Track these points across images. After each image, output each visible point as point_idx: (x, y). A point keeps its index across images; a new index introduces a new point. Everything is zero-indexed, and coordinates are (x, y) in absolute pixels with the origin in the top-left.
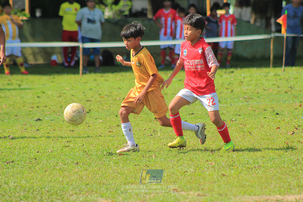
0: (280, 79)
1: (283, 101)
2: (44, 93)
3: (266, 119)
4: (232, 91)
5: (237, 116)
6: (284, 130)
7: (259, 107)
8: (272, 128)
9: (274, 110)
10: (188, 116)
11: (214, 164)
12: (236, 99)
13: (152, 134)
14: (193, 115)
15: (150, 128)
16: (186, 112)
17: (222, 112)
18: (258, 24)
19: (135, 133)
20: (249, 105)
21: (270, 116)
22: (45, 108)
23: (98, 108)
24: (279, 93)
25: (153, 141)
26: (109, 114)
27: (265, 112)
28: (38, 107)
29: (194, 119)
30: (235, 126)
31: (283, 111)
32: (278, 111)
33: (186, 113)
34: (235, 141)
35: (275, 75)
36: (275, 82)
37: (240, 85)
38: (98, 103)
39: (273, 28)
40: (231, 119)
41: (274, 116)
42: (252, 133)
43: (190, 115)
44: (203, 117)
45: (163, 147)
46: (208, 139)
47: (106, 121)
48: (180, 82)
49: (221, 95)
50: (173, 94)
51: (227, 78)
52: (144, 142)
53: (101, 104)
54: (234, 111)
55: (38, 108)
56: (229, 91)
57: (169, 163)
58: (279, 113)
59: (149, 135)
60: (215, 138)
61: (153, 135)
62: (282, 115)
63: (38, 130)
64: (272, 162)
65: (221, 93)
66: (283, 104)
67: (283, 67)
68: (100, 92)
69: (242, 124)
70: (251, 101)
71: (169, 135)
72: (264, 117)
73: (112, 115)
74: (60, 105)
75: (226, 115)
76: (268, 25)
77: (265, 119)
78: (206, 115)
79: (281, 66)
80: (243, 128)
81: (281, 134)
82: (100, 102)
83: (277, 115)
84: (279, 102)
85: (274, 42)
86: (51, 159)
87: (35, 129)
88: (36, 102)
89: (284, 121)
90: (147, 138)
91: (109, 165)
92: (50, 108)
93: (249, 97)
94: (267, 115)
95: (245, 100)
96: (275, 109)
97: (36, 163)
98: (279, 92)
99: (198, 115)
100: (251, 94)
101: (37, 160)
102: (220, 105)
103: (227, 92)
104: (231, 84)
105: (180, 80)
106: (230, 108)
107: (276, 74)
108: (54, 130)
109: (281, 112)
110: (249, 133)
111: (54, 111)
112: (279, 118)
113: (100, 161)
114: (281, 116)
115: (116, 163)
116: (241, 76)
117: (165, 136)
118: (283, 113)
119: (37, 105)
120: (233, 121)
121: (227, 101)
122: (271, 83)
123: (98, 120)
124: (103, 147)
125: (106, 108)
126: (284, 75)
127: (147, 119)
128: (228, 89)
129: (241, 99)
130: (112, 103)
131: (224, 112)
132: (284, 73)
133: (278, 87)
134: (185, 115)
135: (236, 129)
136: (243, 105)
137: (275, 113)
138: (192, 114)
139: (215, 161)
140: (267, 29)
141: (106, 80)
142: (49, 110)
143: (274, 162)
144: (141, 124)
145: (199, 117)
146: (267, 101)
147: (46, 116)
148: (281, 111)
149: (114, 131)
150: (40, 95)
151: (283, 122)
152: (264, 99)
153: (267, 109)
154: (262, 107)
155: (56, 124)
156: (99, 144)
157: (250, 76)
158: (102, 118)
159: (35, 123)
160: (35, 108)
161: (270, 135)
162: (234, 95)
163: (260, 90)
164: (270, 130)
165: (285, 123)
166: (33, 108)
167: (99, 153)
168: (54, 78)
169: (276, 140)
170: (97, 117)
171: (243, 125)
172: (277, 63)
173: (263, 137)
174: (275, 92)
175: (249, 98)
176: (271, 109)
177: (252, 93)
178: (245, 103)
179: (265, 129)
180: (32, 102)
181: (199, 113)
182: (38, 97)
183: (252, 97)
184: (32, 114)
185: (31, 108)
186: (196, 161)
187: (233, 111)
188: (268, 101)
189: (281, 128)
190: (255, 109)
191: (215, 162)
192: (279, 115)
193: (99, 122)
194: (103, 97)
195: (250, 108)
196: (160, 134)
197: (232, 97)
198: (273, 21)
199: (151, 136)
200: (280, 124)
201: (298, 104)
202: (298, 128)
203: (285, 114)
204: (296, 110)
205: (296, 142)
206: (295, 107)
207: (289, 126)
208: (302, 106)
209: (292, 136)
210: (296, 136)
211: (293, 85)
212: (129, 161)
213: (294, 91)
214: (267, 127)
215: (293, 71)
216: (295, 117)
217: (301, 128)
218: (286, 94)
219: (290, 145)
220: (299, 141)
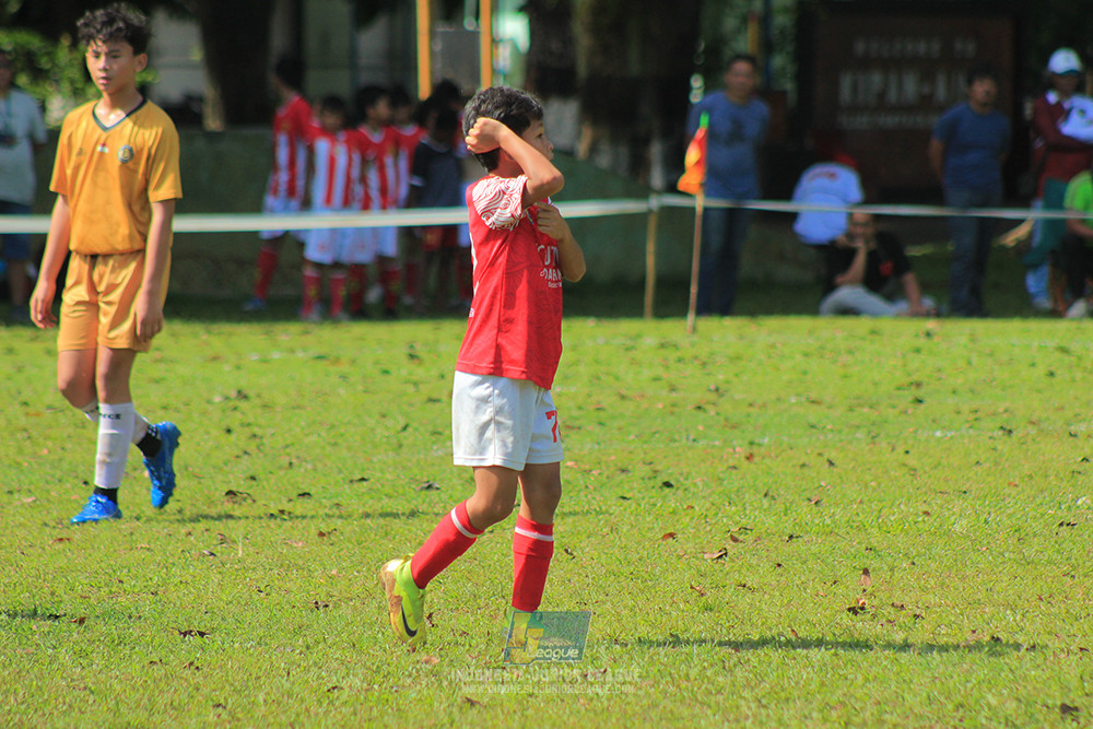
0: (680, 360)
1: (687, 439)
3: (626, 503)
6: (690, 545)
7: (604, 458)
8: (649, 535)
9: (656, 472)
10: (346, 487)
11: (436, 660)
13: (214, 552)
14: (364, 483)
15: (207, 530)
16: (340, 472)
18: (604, 161)
19: (152, 546)
20: (568, 450)
21: (639, 492)
23: (20, 451)
24: (676, 409)
25: (218, 576)
26: (58, 474)
27: (623, 476)
29: (366, 497)
31: (689, 473)
32: (671, 474)
33: (341, 476)
35: (663, 346)
36: (660, 371)
38: (19, 436)
39: (657, 178)
41: (654, 491)
42: (575, 554)
43: (356, 485)
44: (401, 491)
45: (255, 597)
47: (49, 501)
48: (321, 364)
50: (293, 408)
52: (183, 579)
53: (29, 438)
57: (274, 658)
58: (672, 482)
59: (204, 555)
61: (218, 554)
62: (686, 490)
64: (647, 656)
66: (690, 448)
67: (691, 317)
68: (26, 395)
70: (574, 436)
71: (276, 556)
72: (621, 494)
73: (71, 480)
76: (639, 165)
77: (621, 501)
78: (413, 486)
79: (683, 313)
81: (680, 557)
82: (25, 430)
83: (667, 490)
84: (675, 441)
85: (660, 228)
89: (690, 511)
90: (195, 563)
91: (53, 659)
93: (568, 423)
94: (632, 489)
96: (659, 468)
98: (674, 405)
99: (383, 486)
100: (575, 413)
105: (320, 358)
107: (663, 341)
109: (681, 479)
110: (566, 551)
112: (672, 500)
113: (22, 646)
114: (680, 492)
117: (262, 558)
118: (688, 483)
122: (647, 374)
123: (16, 496)
124: (34, 596)
125: (50, 452)
126: (693, 345)
127: (198, 496)
130: (69, 437)
132: (695, 339)
133: (673, 389)
134: (336, 483)
137: (659, 481)
138: (363, 479)
139: (442, 653)
140: (634, 180)
143: (651, 657)
145: (388, 490)
146: (632, 437)
148: (681, 474)
149: (76, 537)
151: (687, 515)
152: (620, 429)
153: (631, 467)
154: (613, 458)
156: (21, 584)
157: (574, 348)
158: (32, 488)
161: (640, 559)
163: (608, 400)
164: (639, 543)
165: (693, 518)
167: (19, 618)
169: (662, 579)
170: (15, 485)
172: (671, 302)
173: (614, 567)
174: (660, 406)
175: (568, 427)
176: (647, 468)
177: (580, 408)
179: (623, 539)
181: (388, 476)
183: (577, 423)
186: (371, 652)
188: (637, 437)
189: (679, 536)
190: (587, 467)
191: (441, 656)
192: (672, 490)
193: (23, 505)
194: (37, 414)
195: (570, 464)
196: (243, 551)
198: (656, 150)
199: (211, 557)
200: (678, 521)
201: (742, 451)
202: (741, 538)
203: (695, 484)
204: (734, 472)
205: (733, 586)
206: (731, 463)
207: (708, 528)
208: (756, 459)
209: (717, 567)
210: (731, 564)
211: (728, 382)
212: (127, 647)
213: (726, 406)
214: (629, 531)
215: (724, 333)
216: (730, 498)
217: (750, 537)
218: (701, 414)
219: (710, 597)
220: (743, 582)
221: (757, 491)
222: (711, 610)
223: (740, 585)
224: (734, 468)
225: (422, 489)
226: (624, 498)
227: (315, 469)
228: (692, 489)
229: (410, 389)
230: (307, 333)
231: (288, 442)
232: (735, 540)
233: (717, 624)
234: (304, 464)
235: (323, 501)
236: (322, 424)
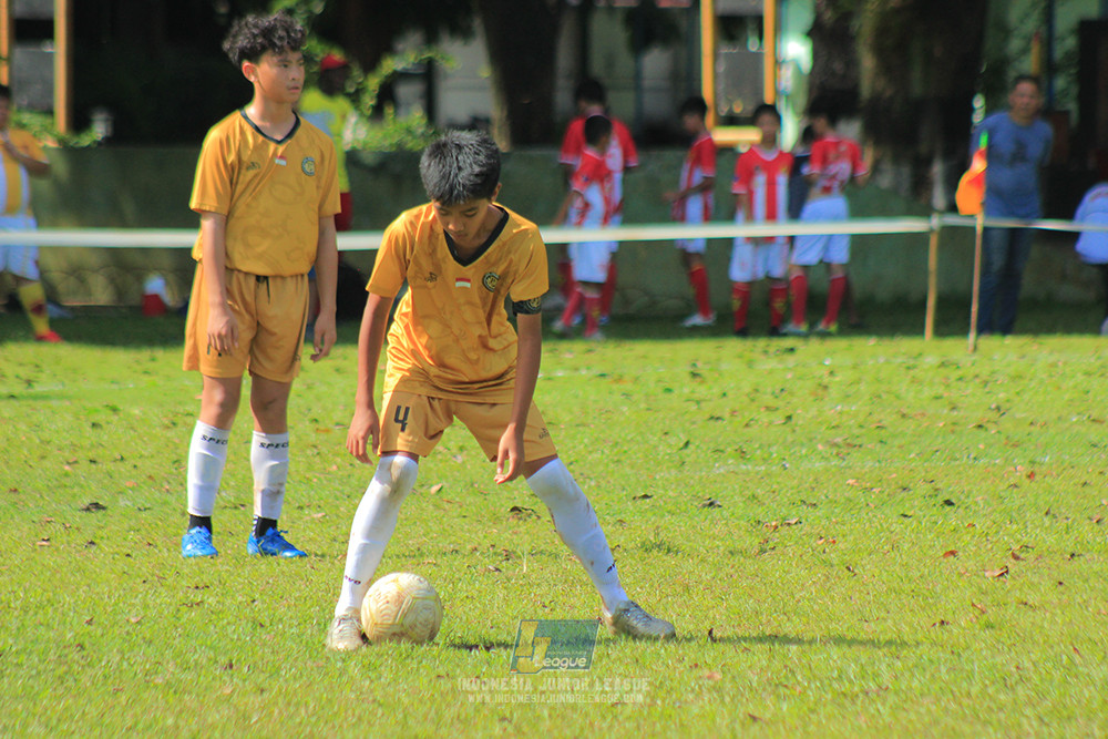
0: (961, 379)
1: (968, 457)
2: (115, 410)
3: (907, 520)
4: (789, 418)
5: (805, 507)
6: (971, 563)
7: (885, 476)
8: (931, 553)
9: (937, 490)
10: (629, 504)
11: (718, 677)
12: (802, 445)
13: (499, 568)
14: (648, 500)
15: (492, 546)
16: (624, 489)
17: (750, 494)
18: (885, 181)
19: (439, 561)
20: (850, 468)
21: (920, 510)
22: (119, 464)
23: (310, 467)
24: (957, 428)
25: (503, 591)
26: (347, 490)
27: (904, 494)
28: (93, 461)
29: (649, 515)
30: (797, 543)
31: (970, 491)
32: (953, 492)
33: (625, 493)
34: (797, 596)
35: (943, 365)
36: (941, 390)
37: (818, 398)
38: (309, 452)
39: (939, 199)
40: (784, 519)
41: (935, 509)
42: (856, 571)
43: (639, 502)
44: (683, 508)
45: (540, 612)
46: (701, 587)
47: (338, 516)
48: (605, 382)
49: (747, 430)
50: (578, 426)
51: (770, 372)
52: (470, 595)
53: (318, 454)
54: (794, 491)
55: (93, 466)
56: (779, 418)
58: (953, 501)
59: (490, 571)
60: (725, 584)
61: (503, 570)
62: (966, 508)
63: (92, 543)
64: (928, 673)
65: (747, 425)
66: (970, 466)
67: (972, 336)
68: (316, 412)
69: (821, 538)
70: (855, 454)
71: (561, 571)
72: (902, 512)
74: (174, 457)
75: (764, 504)
76: (920, 185)
77: (902, 518)
78: (696, 503)
79: (964, 332)
80: (824, 552)
82: (315, 447)
83: (948, 508)
84: (956, 459)
85: (942, 246)
86: (136, 649)
87: (81, 540)
88: (86, 443)
89: (971, 529)
90: (480, 579)
91: (343, 672)
92: (135, 467)
93: (849, 441)
94: (912, 507)
95: (835, 450)
96: (941, 486)
97: (83, 662)
98: (954, 424)
99: (666, 503)
100: (857, 431)
101: (85, 653)
102: (744, 468)
103: (770, 423)
104: (784, 394)
105: (602, 375)
106: (780, 480)
107: (943, 360)
108: (150, 544)
109: (963, 497)
110: (848, 568)
111: (150, 477)
112: (953, 518)
113: (312, 660)
114: (961, 510)
115: (370, 667)
116: (822, 364)
117: (546, 574)
118: (969, 502)
119: (91, 455)
120: (789, 524)
121: (771, 454)
122: (927, 393)
123: (306, 511)
124: (324, 610)
125: (338, 467)
126: (973, 364)
127: (483, 513)
128: (776, 409)
129: (820, 447)
131: (759, 492)
132: (975, 357)
133: (954, 408)
134: (620, 500)
135: (800, 553)
136: (827, 470)
137: (941, 499)
138: (646, 497)
139: (725, 668)
140: (915, 199)
141: (338, 370)
142: (134, 472)
143: (932, 675)
144: (462, 530)
145: (670, 507)
147: (121, 493)
148: (962, 492)
150: (99, 419)
151: (968, 533)
152: (901, 447)
153: (911, 485)
154: (894, 476)
155: (159, 523)
156: (311, 598)
157: (855, 367)
158: (322, 504)
159: (80, 517)
160: (84, 464)
161: (921, 577)
162: (794, 431)
163: (889, 419)
164: (920, 560)
165: (974, 536)
166: (75, 466)
167: (309, 631)
168: (153, 360)
169: (943, 597)
170: (305, 501)
171: (827, 541)
172: (952, 320)
173: (895, 585)
174: (941, 425)
175: (849, 445)
176: (929, 486)
177: (861, 426)
178: (835, 462)
179: (904, 557)
180: (73, 445)
181: (671, 494)
182: (94, 425)
183: (858, 442)
184: (72, 488)
185: (68, 463)
186: (654, 667)
187: (792, 488)
188: (917, 455)
189: (960, 554)
190: (868, 485)
191: (724, 672)
192: (954, 508)
193: (313, 520)
194: (327, 431)
195: (851, 481)
196: (528, 567)
197: (790, 438)
198: (938, 170)
199: (496, 573)
200: (959, 539)
201: (1024, 469)
202: (1023, 556)
203: (977, 503)
204: (1015, 490)
205: (1015, 604)
206: (1012, 481)
207: (990, 546)
208: (1037, 478)
209: (998, 584)
210: (1013, 582)
211: (1008, 401)
212: (415, 661)
213: (1007, 424)
214: (909, 549)
215: (1005, 352)
216: (1012, 516)
217: (1031, 555)
218: (982, 433)
219: (992, 615)
220: (1025, 600)
221: (1038, 509)
222: (992, 627)
223: (1022, 603)
224: (1015, 486)
225: (704, 506)
226: (906, 516)
227: (598, 486)
228: (974, 507)
229: (693, 407)
230: (590, 351)
231: (572, 459)
232: (1016, 558)
233: (998, 641)
234: (588, 480)
235: (608, 517)
236: (605, 441)
